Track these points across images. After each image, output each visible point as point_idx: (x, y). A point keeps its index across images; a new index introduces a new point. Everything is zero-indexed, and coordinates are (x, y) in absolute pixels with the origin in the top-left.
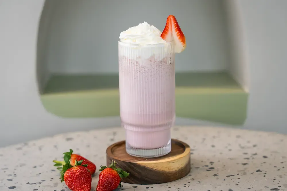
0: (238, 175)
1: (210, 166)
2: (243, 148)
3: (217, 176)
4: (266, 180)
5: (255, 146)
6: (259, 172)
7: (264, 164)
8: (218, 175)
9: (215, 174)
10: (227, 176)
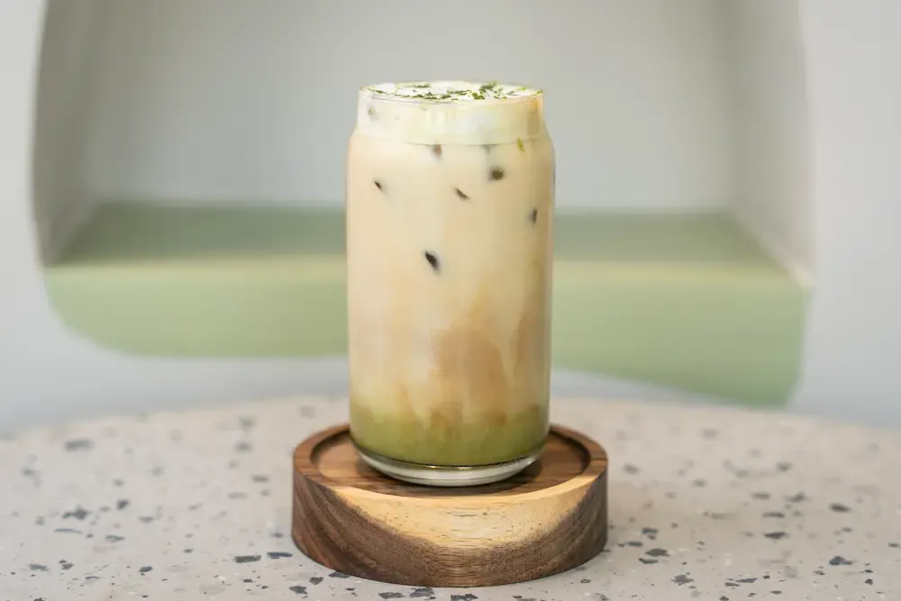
0: (767, 577)
1: (649, 545)
2: (742, 474)
3: (691, 584)
4: (882, 596)
5: (784, 467)
6: (841, 568)
7: (845, 535)
8: (691, 580)
9: (677, 574)
10: (728, 584)
